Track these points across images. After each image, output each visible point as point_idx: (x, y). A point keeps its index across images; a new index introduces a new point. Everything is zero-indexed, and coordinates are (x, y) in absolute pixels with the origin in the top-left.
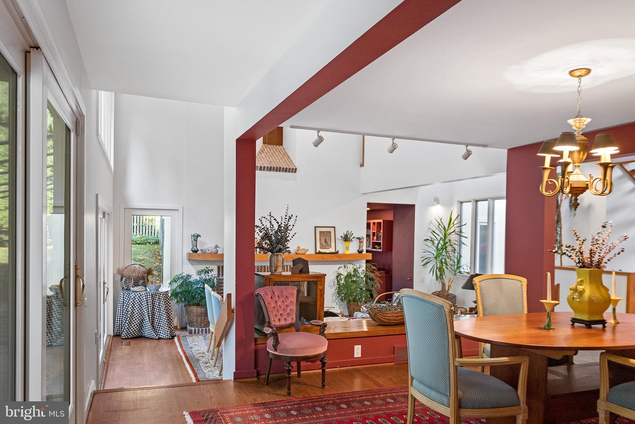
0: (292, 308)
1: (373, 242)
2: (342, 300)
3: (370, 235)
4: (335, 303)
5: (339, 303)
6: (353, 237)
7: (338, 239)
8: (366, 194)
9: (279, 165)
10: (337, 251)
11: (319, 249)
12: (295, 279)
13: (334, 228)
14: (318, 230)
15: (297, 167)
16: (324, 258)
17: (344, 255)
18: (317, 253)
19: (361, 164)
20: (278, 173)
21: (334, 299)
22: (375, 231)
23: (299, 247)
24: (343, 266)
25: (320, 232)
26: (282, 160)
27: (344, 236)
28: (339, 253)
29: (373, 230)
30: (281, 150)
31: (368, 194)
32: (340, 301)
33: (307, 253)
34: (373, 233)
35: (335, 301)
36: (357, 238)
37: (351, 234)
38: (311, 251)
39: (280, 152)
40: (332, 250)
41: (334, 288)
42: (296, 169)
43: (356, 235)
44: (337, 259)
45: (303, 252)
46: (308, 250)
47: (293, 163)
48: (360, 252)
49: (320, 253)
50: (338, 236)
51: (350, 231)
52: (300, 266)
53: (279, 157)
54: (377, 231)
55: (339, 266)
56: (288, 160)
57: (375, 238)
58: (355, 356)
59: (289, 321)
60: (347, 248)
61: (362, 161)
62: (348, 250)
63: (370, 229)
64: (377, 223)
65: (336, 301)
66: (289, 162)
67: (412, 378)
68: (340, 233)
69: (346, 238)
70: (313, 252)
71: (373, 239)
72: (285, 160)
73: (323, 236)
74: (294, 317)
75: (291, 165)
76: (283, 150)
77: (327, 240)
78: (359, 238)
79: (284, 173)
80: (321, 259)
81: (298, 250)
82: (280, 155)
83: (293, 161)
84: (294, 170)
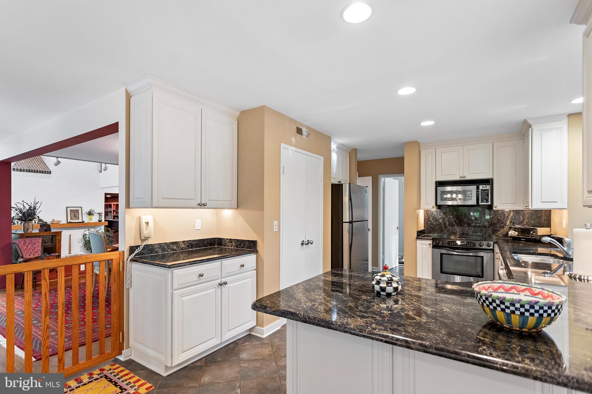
0: (38, 249)
1: (113, 216)
2: (87, 249)
3: (111, 211)
4: (83, 252)
5: (86, 251)
6: (94, 212)
7: (84, 214)
8: (104, 188)
9: (36, 169)
10: (83, 221)
11: (69, 220)
12: (41, 234)
13: (81, 208)
14: (69, 209)
15: (51, 170)
16: (74, 226)
17: (88, 223)
18: (68, 223)
19: (100, 171)
20: (36, 174)
21: (82, 249)
22: (115, 209)
23: (54, 220)
24: (87, 230)
25: (70, 210)
26: (39, 165)
27: (89, 212)
28: (85, 222)
29: (113, 209)
30: (39, 159)
31: (105, 188)
32: (86, 250)
33: (60, 223)
34: (113, 210)
35: (82, 251)
36: (98, 213)
37: (93, 211)
38: (64, 222)
39: (38, 160)
40: (80, 220)
41: (82, 243)
42: (50, 172)
43: (97, 211)
44: (83, 226)
45: (57, 222)
46: (61, 221)
47: (48, 168)
48: (100, 221)
49: (70, 222)
50: (84, 212)
51: (92, 209)
52: (45, 228)
53: (36, 163)
54: (116, 209)
55: (85, 230)
56: (44, 166)
57: (115, 213)
58: (81, 270)
59: (37, 255)
60: (91, 219)
61: (100, 169)
62: (91, 220)
63: (111, 208)
64: (116, 204)
65: (84, 251)
66: (45, 167)
67: (95, 266)
68: (86, 210)
69: (90, 214)
70: (65, 222)
71: (113, 214)
72: (42, 166)
73: (73, 212)
74: (40, 253)
75: (46, 169)
76: (40, 159)
77: (76, 215)
78: (99, 213)
79: (41, 174)
80: (71, 226)
81: (53, 222)
82: (38, 162)
83: (48, 167)
84: (50, 173)
